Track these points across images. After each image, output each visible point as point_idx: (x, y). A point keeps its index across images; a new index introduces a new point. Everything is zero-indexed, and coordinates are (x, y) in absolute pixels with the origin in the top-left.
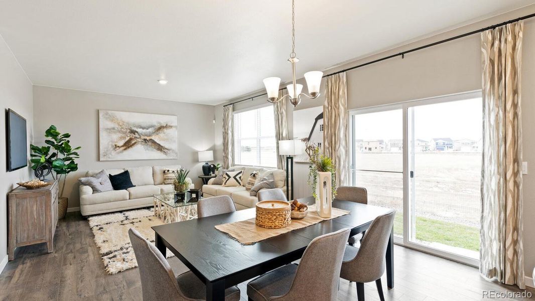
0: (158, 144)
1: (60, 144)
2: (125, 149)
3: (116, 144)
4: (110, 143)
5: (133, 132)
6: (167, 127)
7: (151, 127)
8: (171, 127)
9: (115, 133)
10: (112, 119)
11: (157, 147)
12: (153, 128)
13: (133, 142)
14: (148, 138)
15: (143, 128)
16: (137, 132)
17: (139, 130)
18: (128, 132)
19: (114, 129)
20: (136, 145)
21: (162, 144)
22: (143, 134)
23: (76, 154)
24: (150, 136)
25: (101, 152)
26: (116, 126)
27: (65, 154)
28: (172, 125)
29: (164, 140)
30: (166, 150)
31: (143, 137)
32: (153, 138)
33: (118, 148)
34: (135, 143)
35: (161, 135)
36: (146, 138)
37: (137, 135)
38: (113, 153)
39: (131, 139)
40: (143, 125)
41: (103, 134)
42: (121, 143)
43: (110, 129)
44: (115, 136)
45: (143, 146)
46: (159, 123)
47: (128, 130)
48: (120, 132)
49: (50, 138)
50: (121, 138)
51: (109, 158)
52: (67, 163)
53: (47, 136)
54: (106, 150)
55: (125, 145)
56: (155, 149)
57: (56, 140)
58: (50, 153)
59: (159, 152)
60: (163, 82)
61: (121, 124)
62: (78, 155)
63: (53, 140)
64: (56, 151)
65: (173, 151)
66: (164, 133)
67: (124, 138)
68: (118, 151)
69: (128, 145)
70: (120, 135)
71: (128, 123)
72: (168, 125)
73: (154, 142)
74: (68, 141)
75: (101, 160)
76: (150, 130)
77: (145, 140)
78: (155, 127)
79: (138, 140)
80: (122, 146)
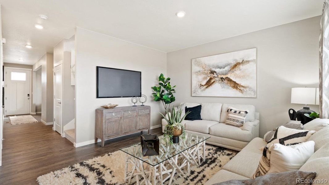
0: (234, 82)
1: (166, 84)
2: (207, 88)
3: (201, 83)
4: (198, 83)
5: (212, 72)
6: (243, 62)
7: (227, 66)
8: (248, 62)
9: (200, 74)
10: (199, 64)
11: (233, 85)
12: (229, 66)
13: (212, 81)
14: (224, 77)
15: (220, 68)
16: (215, 72)
17: (217, 70)
18: (209, 73)
19: (200, 71)
20: (214, 83)
21: (237, 81)
22: (220, 73)
23: (173, 90)
24: (226, 74)
25: (193, 90)
26: (201, 69)
27: (169, 90)
28: (249, 60)
29: (240, 77)
30: (242, 88)
31: (220, 76)
32: (229, 76)
33: (202, 87)
34: (214, 82)
35: (237, 72)
36: (222, 76)
37: (215, 75)
38: (199, 91)
39: (211, 79)
40: (220, 65)
41: (194, 76)
42: (204, 83)
43: (197, 72)
44: (201, 77)
45: (220, 84)
46: (235, 60)
47: (209, 72)
48: (203, 73)
49: (161, 82)
50: (205, 78)
51: (197, 94)
52: (170, 96)
53: (160, 80)
54: (195, 88)
55: (207, 84)
56: (231, 87)
57: (164, 82)
58: (161, 90)
59: (235, 90)
60: (181, 15)
61: (204, 67)
62: (175, 91)
63: (162, 82)
64: (164, 89)
65: (250, 88)
66: (240, 70)
67: (206, 78)
68: (202, 89)
69: (209, 84)
70: (203, 76)
71: (209, 66)
72: (245, 60)
73: (229, 80)
74: (169, 83)
75: (192, 96)
76: (227, 68)
77: (222, 78)
78: (231, 65)
79: (216, 79)
80: (205, 85)
